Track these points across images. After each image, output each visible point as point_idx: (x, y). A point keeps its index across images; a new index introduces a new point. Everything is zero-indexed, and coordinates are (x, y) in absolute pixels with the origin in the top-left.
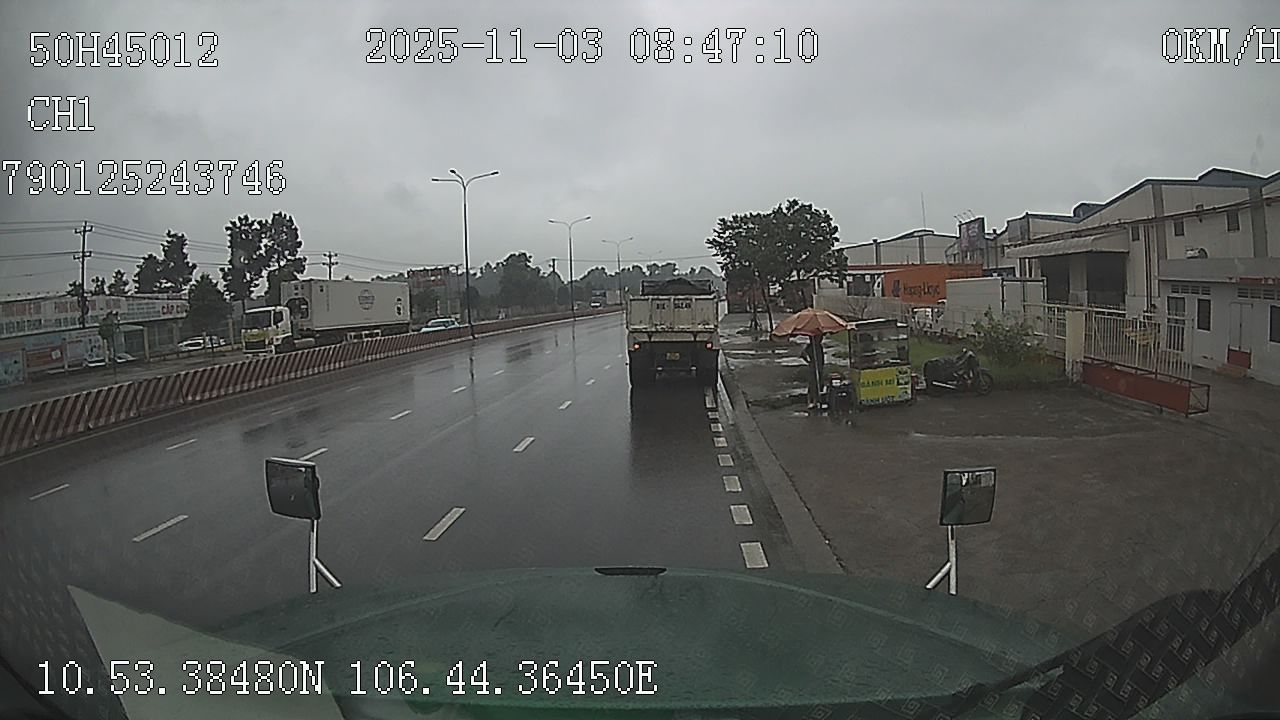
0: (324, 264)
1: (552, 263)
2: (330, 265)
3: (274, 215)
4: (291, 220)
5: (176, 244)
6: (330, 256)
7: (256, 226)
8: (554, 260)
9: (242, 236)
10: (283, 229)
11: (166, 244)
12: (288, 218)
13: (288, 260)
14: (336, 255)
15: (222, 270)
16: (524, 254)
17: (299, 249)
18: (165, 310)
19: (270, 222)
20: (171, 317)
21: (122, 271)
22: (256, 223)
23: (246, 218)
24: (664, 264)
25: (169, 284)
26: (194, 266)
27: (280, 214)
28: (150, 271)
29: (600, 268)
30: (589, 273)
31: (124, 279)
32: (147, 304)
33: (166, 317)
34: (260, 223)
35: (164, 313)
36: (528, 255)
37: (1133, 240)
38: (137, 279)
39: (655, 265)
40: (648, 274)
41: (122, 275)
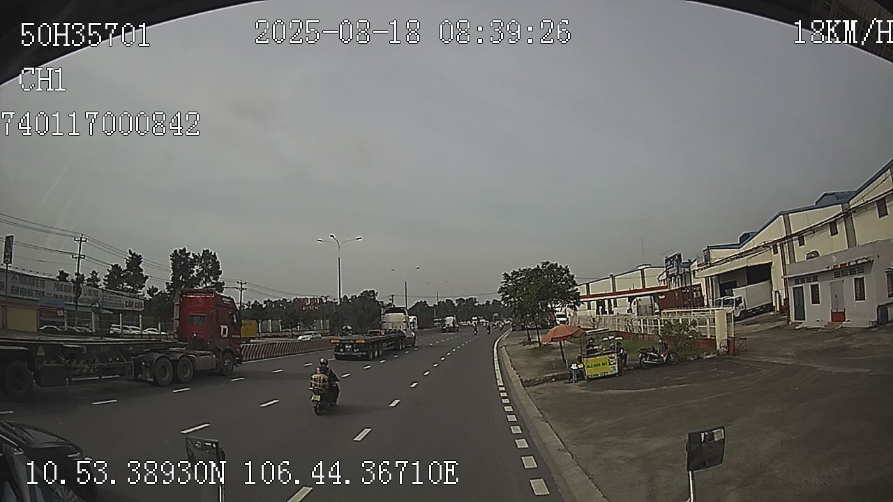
0: (237, 288)
1: (391, 298)
2: (242, 289)
3: (204, 251)
4: (215, 256)
5: (135, 260)
6: (241, 284)
7: (191, 256)
8: (393, 296)
9: (181, 261)
10: (210, 262)
11: (128, 258)
12: (213, 254)
13: (213, 283)
14: (245, 283)
15: (167, 283)
16: (373, 291)
17: (220, 276)
18: (128, 304)
19: (201, 255)
20: (131, 309)
21: (97, 272)
22: (191, 255)
23: (184, 250)
24: (468, 298)
25: (129, 287)
26: (147, 277)
27: (208, 251)
28: (116, 275)
29: (423, 301)
30: (416, 304)
31: (98, 276)
32: (115, 297)
33: (127, 309)
34: (193, 254)
35: (127, 306)
36: (376, 292)
37: (774, 254)
38: (106, 278)
39: (461, 299)
40: (456, 305)
41: (97, 274)
